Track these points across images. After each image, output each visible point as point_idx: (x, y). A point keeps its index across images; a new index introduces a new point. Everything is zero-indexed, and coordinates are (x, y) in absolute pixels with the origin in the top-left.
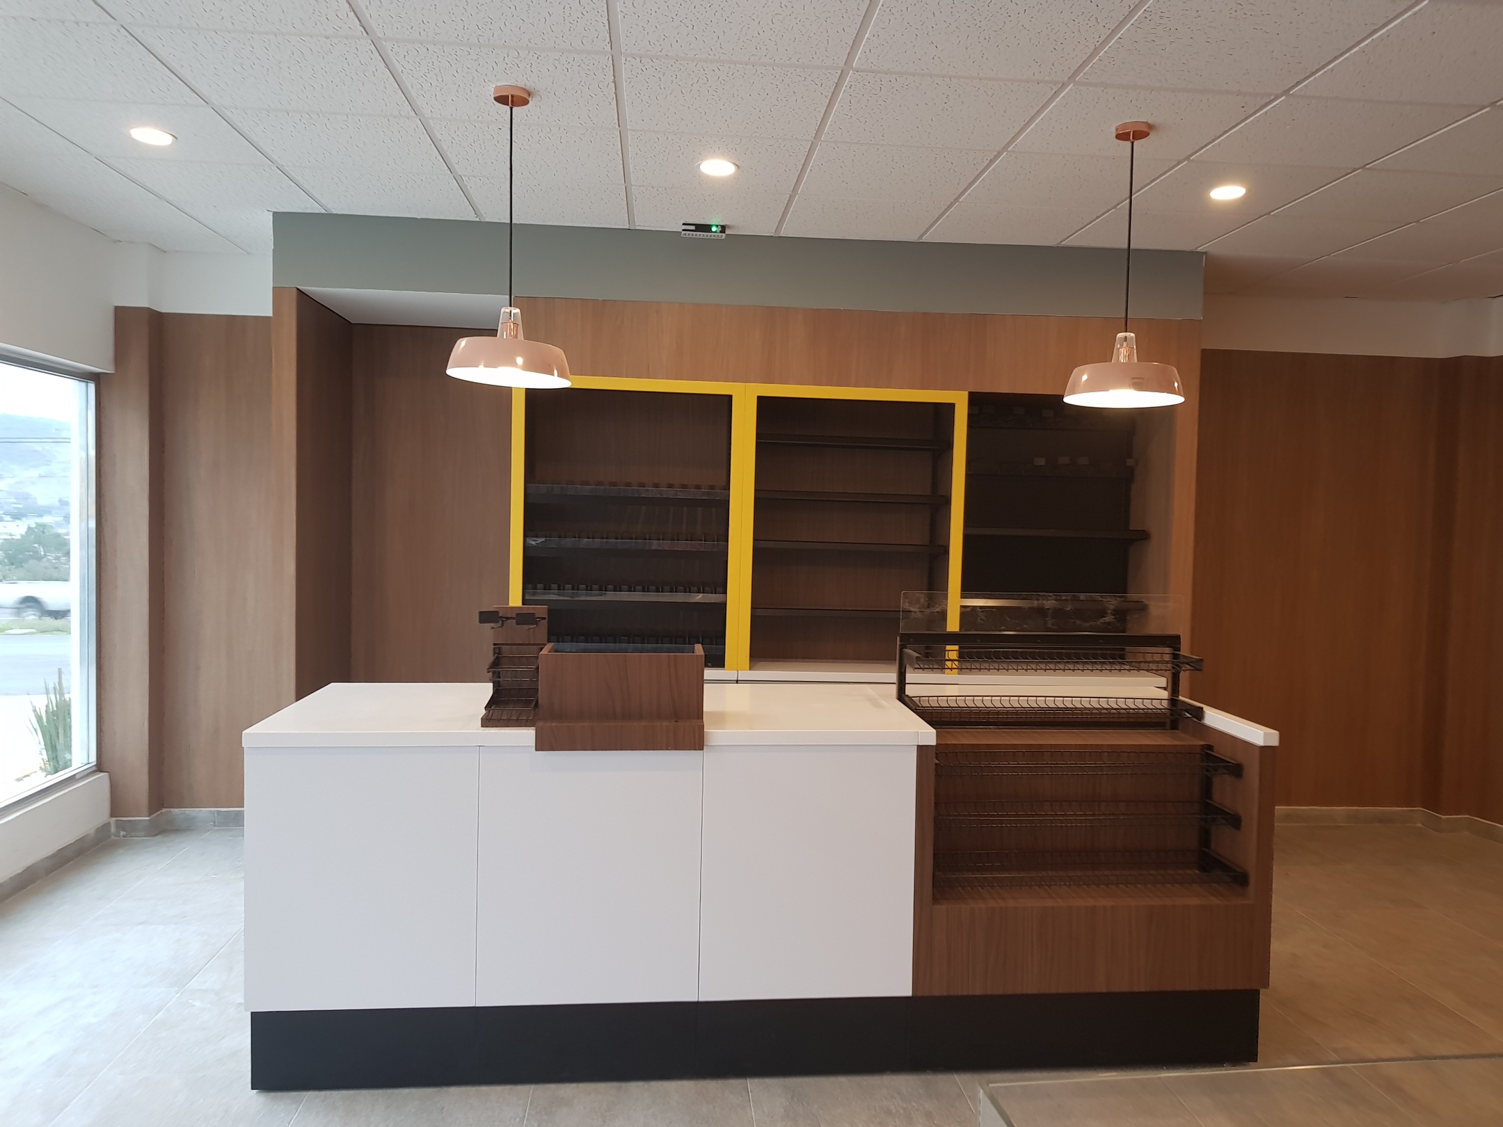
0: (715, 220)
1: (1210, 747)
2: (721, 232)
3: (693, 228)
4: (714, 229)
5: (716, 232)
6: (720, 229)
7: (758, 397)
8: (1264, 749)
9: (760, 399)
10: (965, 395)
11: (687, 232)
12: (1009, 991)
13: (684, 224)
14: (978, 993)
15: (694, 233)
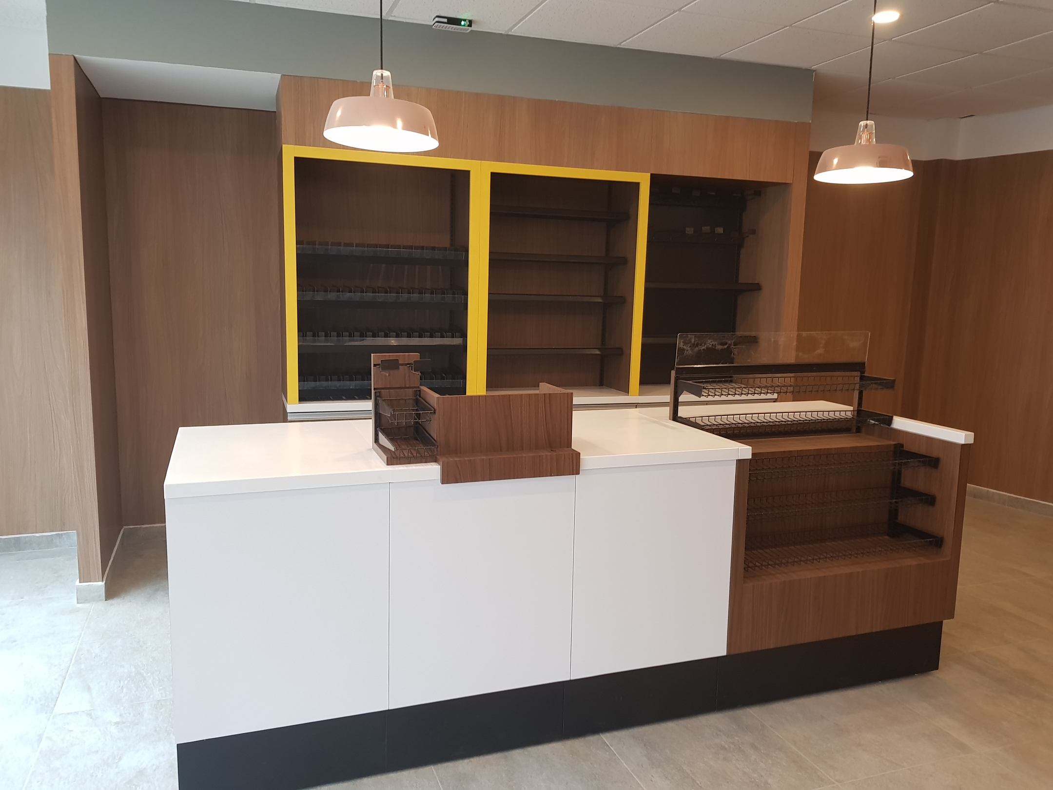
0: (463, 15)
1: (902, 446)
2: (468, 26)
3: (446, 20)
4: (463, 23)
5: (464, 26)
6: (468, 23)
7: (491, 173)
8: (963, 446)
9: (494, 175)
10: (647, 176)
11: (440, 24)
12: (793, 643)
13: (438, 17)
14: (772, 646)
15: (446, 25)
